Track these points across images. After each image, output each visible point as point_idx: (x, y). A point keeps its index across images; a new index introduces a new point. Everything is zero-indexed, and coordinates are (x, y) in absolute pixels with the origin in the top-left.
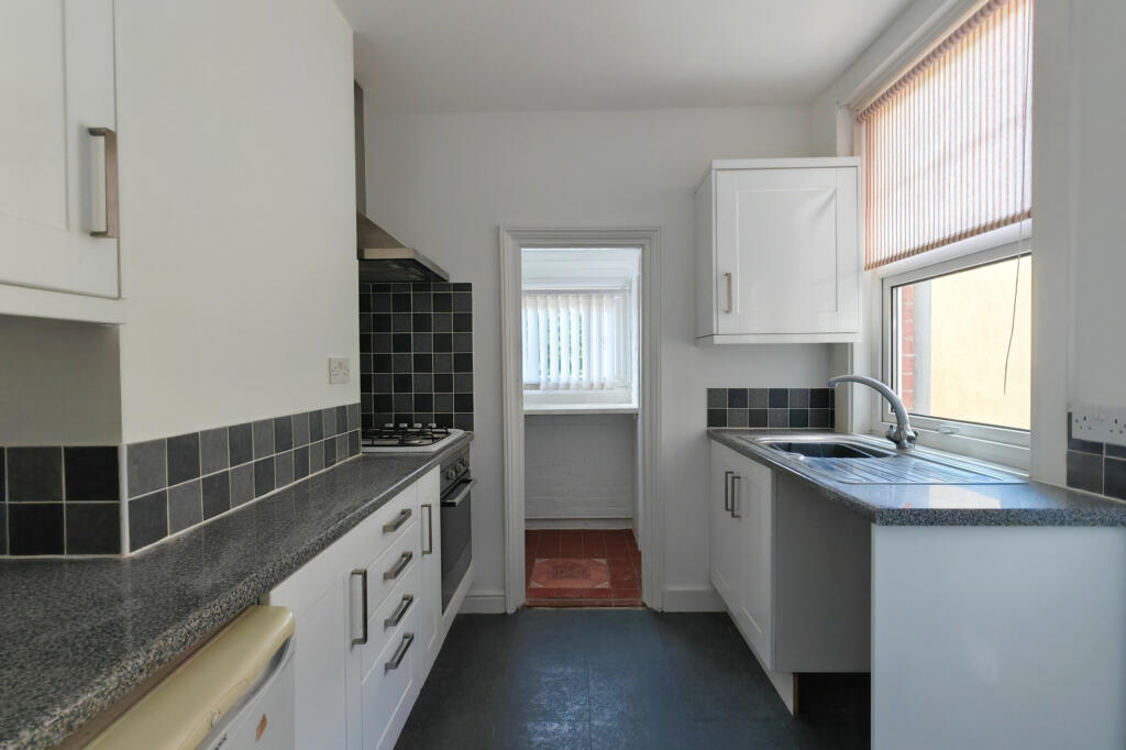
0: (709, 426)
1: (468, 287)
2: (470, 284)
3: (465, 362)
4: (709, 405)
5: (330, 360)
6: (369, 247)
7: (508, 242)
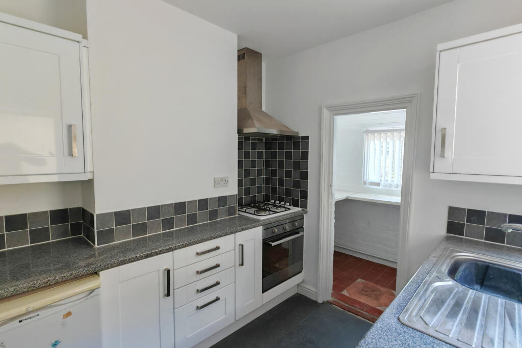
0: (448, 232)
1: (307, 138)
2: (308, 137)
3: (305, 175)
4: (449, 218)
5: (214, 178)
6: (246, 128)
7: (326, 113)
